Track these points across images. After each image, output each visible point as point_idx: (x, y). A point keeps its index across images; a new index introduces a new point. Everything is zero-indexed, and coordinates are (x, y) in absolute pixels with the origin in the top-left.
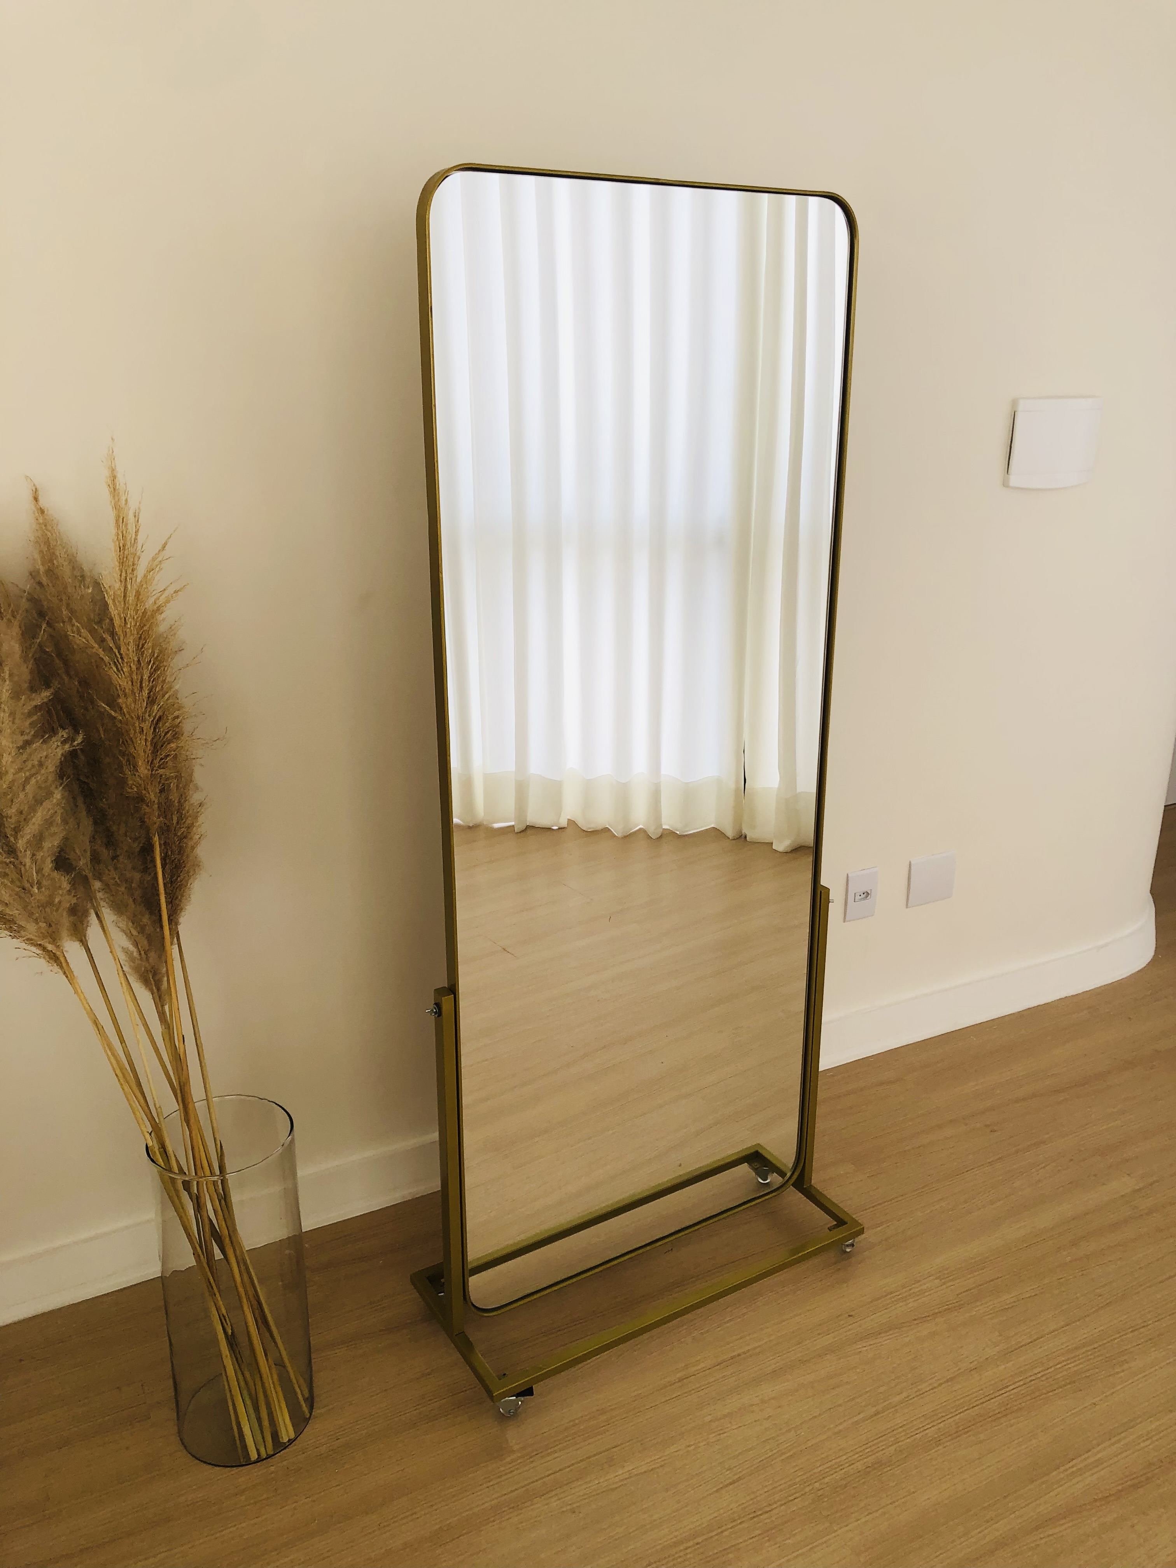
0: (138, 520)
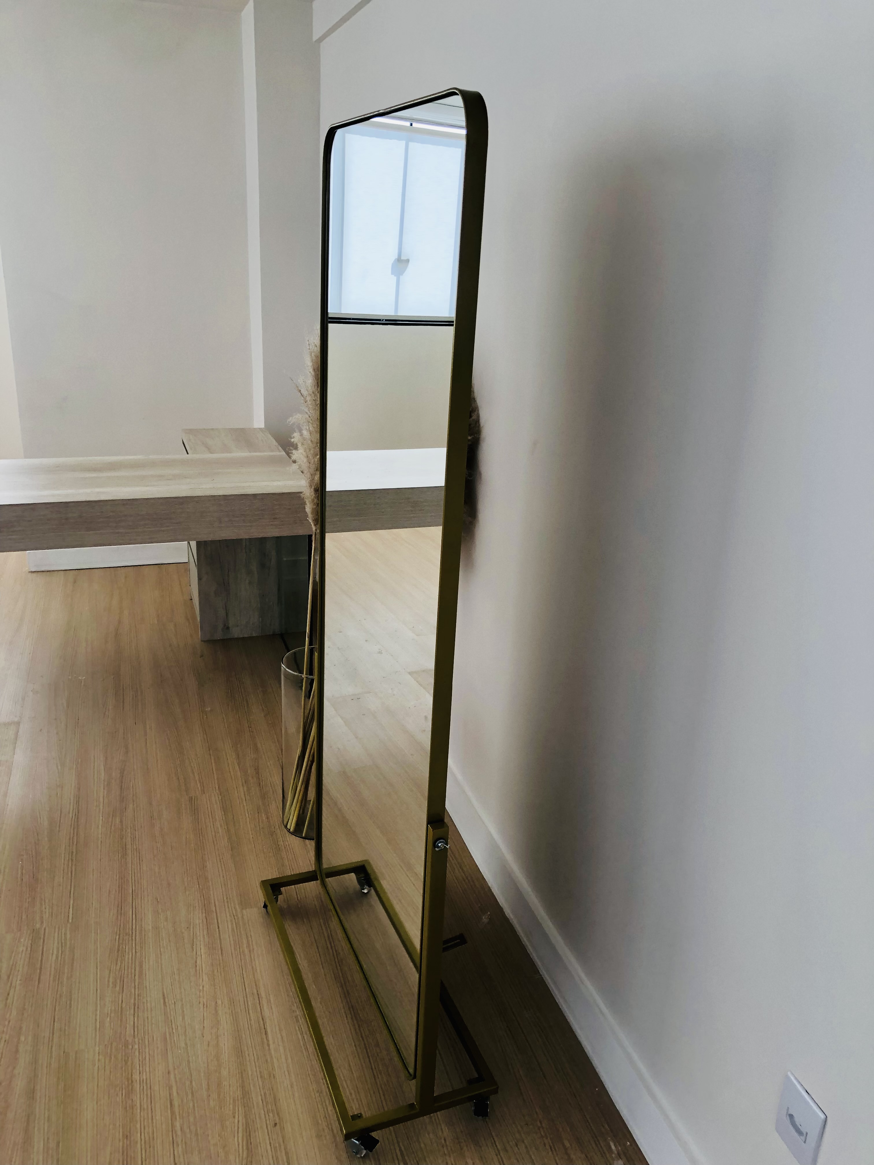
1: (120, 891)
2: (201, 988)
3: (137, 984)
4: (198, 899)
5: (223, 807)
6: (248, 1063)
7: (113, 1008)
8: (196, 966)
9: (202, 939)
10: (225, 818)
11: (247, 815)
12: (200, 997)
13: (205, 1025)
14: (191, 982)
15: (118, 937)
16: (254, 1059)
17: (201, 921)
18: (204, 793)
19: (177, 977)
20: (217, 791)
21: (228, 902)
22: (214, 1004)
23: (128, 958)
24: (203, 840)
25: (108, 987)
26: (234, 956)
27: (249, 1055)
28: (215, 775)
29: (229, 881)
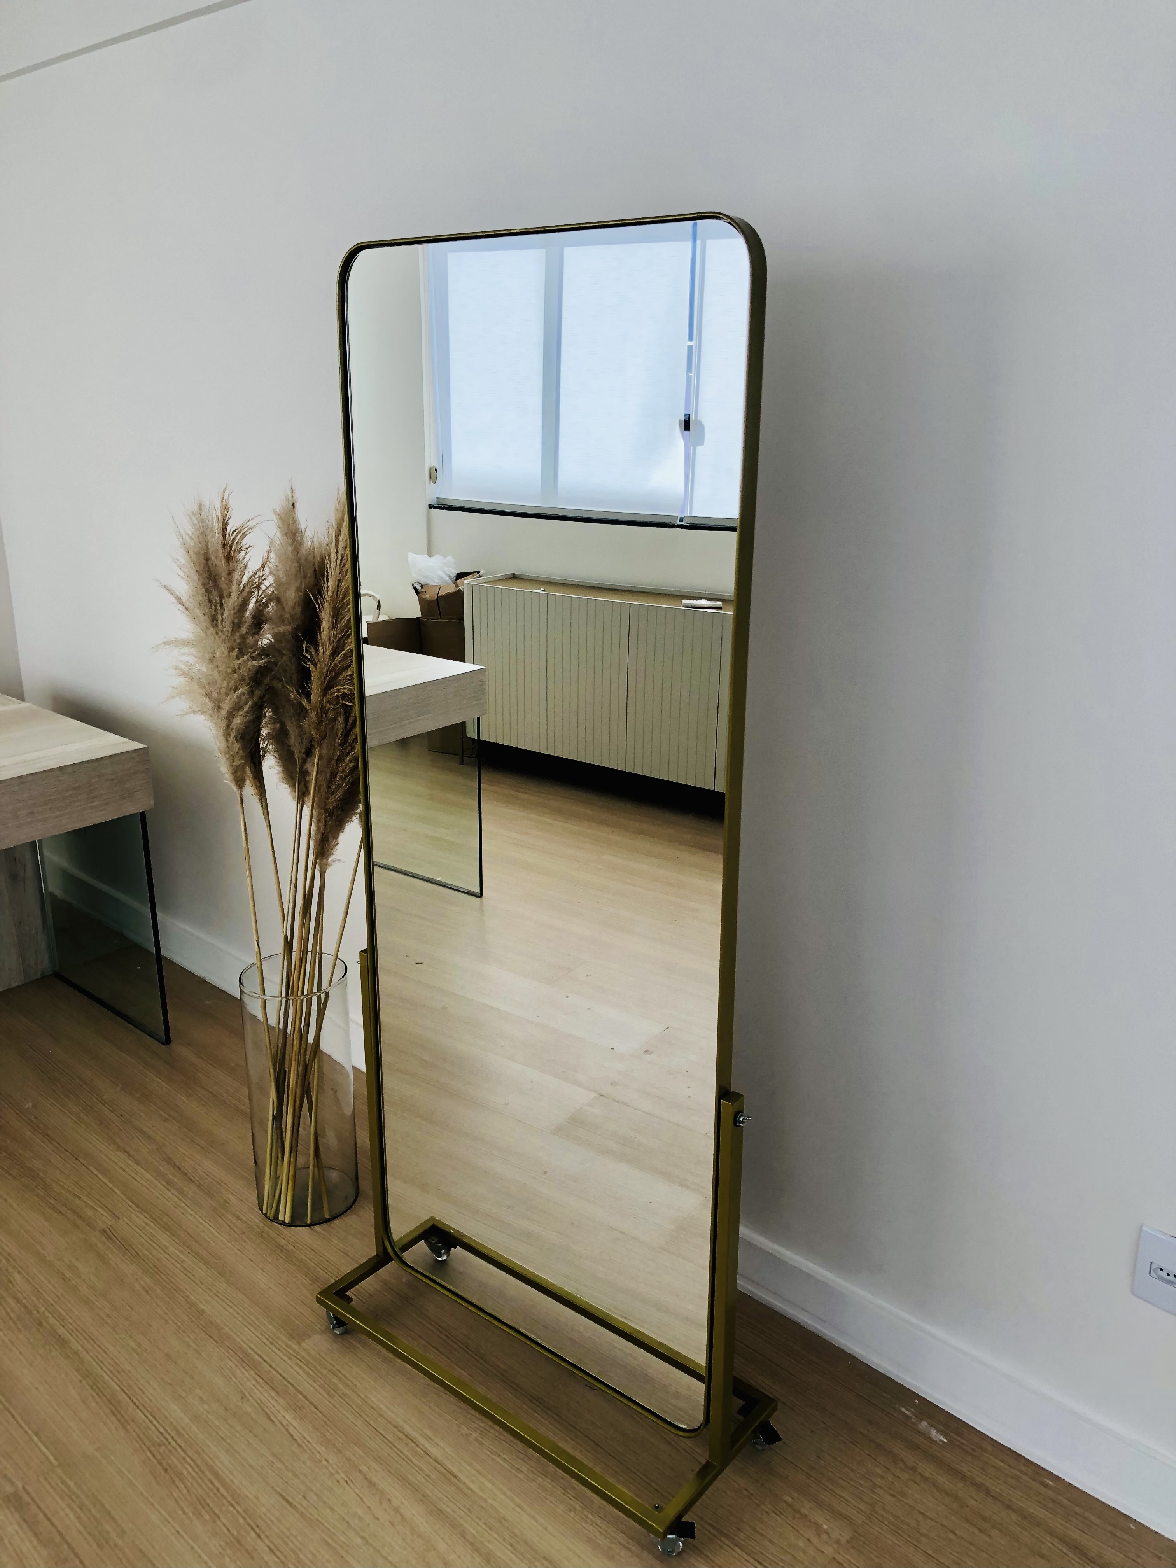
1: (101, 1394)
2: (325, 1463)
3: (230, 1499)
4: (228, 1357)
5: (163, 1227)
6: (461, 1521)
7: (222, 1543)
8: (295, 1440)
9: (275, 1404)
10: (179, 1239)
11: (206, 1225)
12: (332, 1474)
13: (368, 1504)
14: (304, 1463)
15: (149, 1454)
16: (465, 1513)
17: (254, 1382)
18: (119, 1219)
19: (279, 1465)
20: (137, 1209)
21: (272, 1343)
22: (359, 1474)
23: (189, 1472)
24: (168, 1279)
25: (191, 1521)
26: (338, 1406)
27: (454, 1512)
28: (116, 1190)
29: (251, 1316)
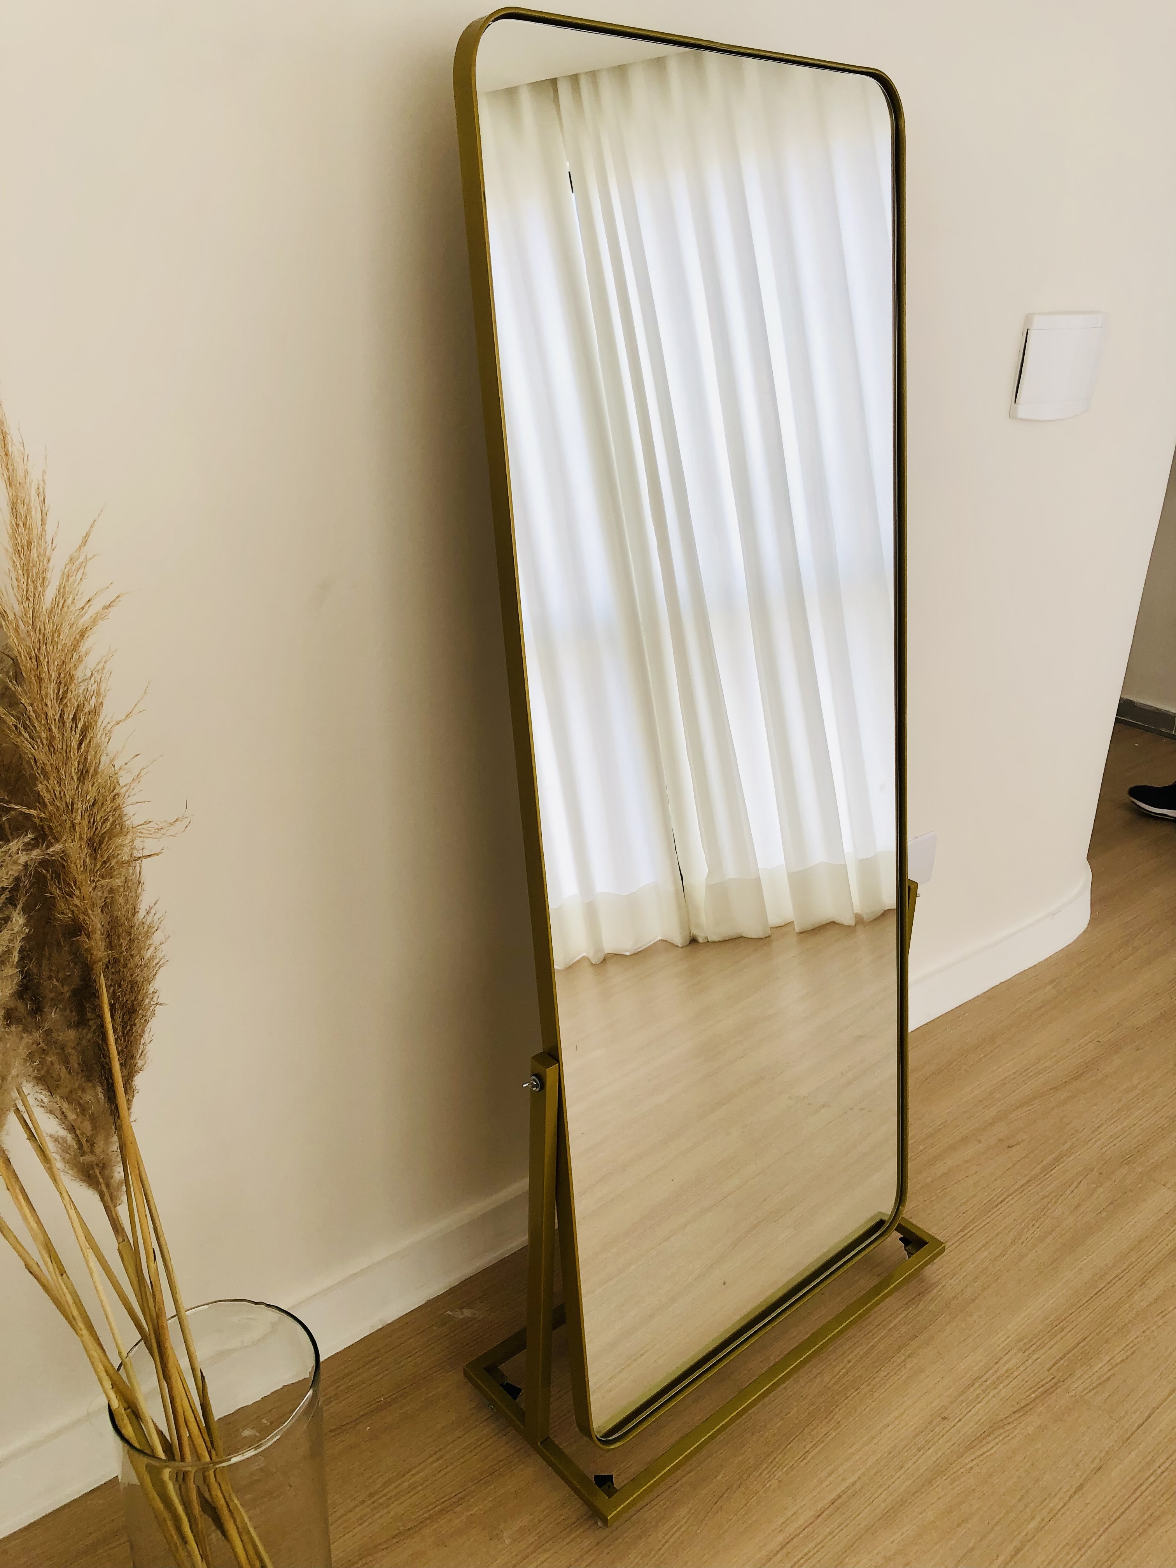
0: (44, 500)
27: (883, 1502)
